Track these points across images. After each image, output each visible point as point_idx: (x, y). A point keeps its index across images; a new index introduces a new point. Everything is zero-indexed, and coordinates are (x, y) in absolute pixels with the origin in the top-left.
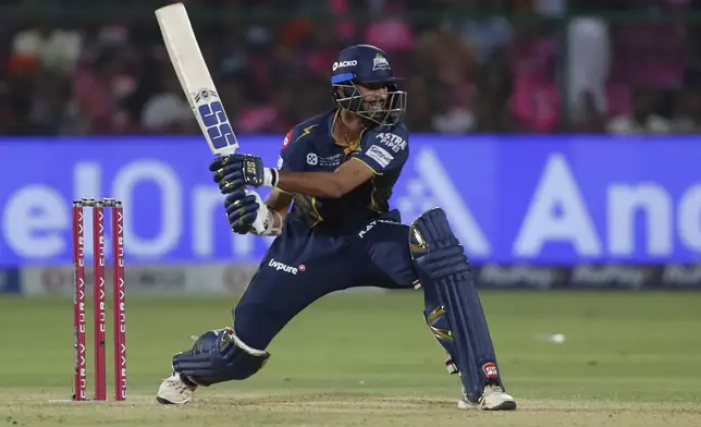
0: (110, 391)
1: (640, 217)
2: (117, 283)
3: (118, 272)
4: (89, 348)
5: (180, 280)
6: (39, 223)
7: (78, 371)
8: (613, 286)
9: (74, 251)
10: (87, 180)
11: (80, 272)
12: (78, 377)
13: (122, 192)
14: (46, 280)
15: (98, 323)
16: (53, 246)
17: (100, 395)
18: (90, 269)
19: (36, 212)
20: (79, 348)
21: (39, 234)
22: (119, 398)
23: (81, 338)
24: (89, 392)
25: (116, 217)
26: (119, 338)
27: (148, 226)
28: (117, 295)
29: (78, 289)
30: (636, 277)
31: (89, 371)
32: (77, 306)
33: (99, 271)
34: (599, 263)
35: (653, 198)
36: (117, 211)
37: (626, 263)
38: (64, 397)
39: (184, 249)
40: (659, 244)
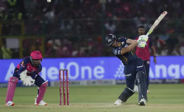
0: (66, 103)
1: (161, 71)
2: (67, 84)
3: (67, 82)
4: (62, 96)
5: (79, 83)
6: (53, 73)
7: (61, 100)
8: (157, 83)
9: (60, 78)
10: (62, 66)
11: (61, 82)
12: (61, 101)
13: (68, 68)
14: (55, 84)
15: (64, 91)
16: (56, 77)
17: (65, 104)
18: (62, 82)
19: (53, 71)
20: (60, 96)
21: (54, 75)
22: (68, 104)
23: (61, 94)
24: (63, 104)
25: (67, 73)
26: (68, 94)
27: (73, 73)
28: (67, 86)
29: (60, 85)
30: (160, 81)
31: (62, 100)
32: (60, 88)
33: (64, 82)
34: (154, 79)
35: (163, 67)
36: (67, 71)
37: (159, 79)
38: (58, 105)
39: (79, 78)
40: (164, 75)
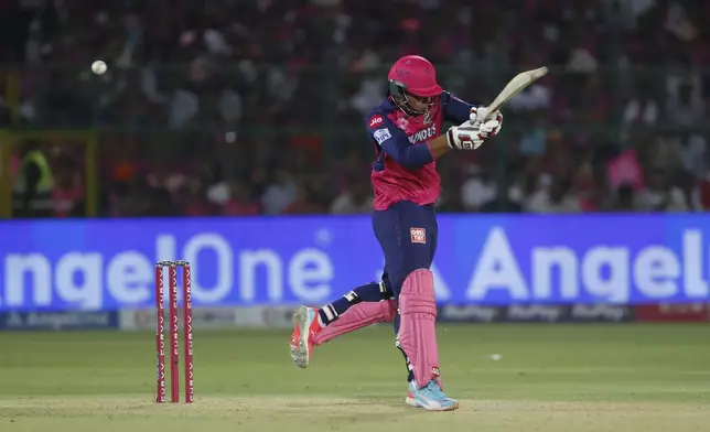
0: (182, 397)
1: (555, 271)
2: (186, 319)
3: (187, 312)
4: (167, 367)
5: (232, 317)
6: (131, 278)
7: (159, 382)
8: (537, 320)
9: (158, 298)
10: (165, 247)
11: (160, 313)
12: (160, 387)
13: (190, 255)
14: (137, 318)
15: (173, 348)
16: (142, 294)
17: (175, 399)
18: (167, 311)
19: (130, 270)
20: (160, 366)
21: (132, 286)
22: (188, 401)
23: (161, 359)
24: (168, 397)
25: (185, 273)
26: (188, 359)
27: (208, 279)
28: (186, 328)
29: (159, 325)
30: (553, 313)
31: (167, 384)
32: (159, 337)
33: (173, 312)
34: (527, 304)
35: (565, 257)
36: (186, 269)
37: (545, 303)
38: (150, 399)
39: (234, 296)
40: (569, 289)
